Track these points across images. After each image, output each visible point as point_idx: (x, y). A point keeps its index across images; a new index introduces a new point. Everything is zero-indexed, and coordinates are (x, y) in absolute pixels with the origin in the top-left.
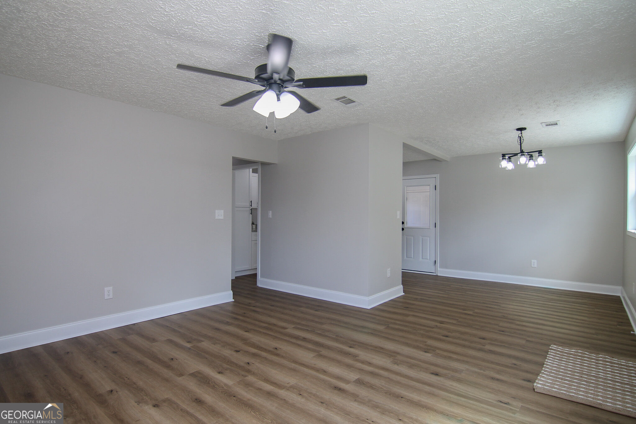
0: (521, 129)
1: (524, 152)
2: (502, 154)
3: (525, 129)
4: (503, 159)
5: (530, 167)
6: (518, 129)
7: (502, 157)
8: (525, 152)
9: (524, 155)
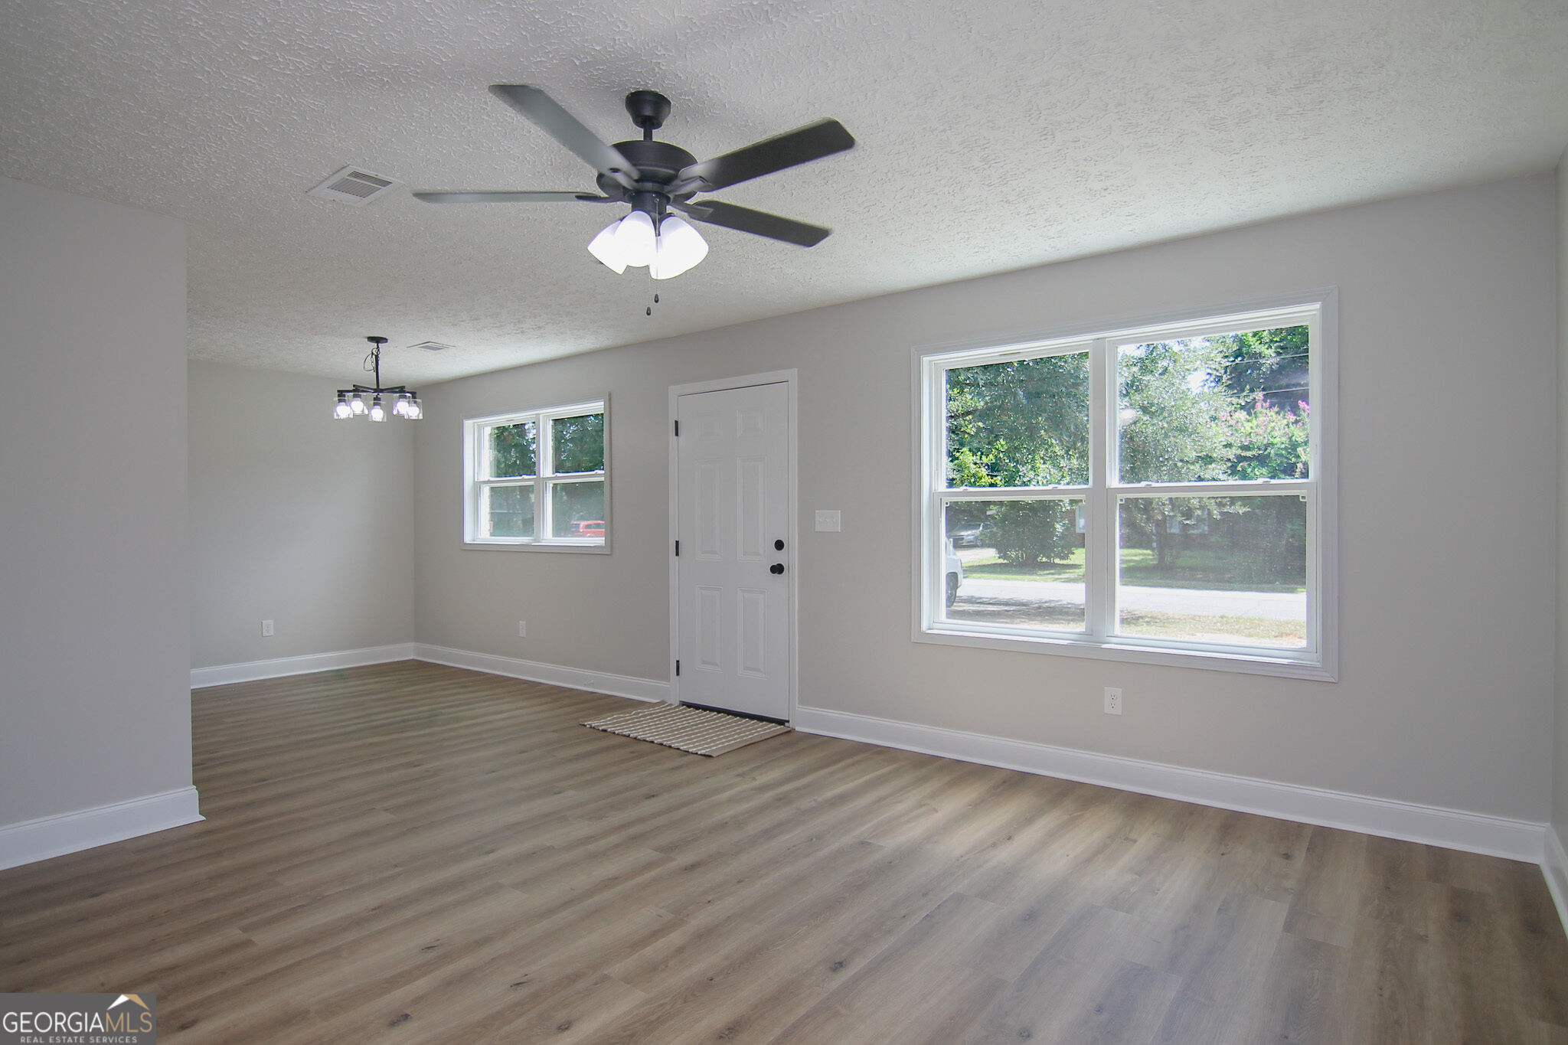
0: (378, 340)
1: (405, 392)
2: (338, 391)
3: (384, 340)
4: (340, 401)
5: (376, 420)
6: (371, 339)
7: (339, 396)
8: (407, 390)
9: (405, 397)
